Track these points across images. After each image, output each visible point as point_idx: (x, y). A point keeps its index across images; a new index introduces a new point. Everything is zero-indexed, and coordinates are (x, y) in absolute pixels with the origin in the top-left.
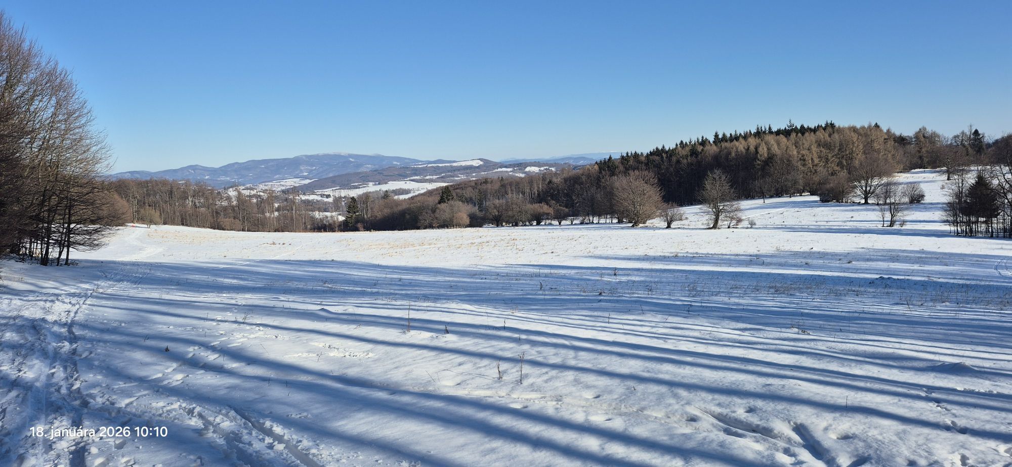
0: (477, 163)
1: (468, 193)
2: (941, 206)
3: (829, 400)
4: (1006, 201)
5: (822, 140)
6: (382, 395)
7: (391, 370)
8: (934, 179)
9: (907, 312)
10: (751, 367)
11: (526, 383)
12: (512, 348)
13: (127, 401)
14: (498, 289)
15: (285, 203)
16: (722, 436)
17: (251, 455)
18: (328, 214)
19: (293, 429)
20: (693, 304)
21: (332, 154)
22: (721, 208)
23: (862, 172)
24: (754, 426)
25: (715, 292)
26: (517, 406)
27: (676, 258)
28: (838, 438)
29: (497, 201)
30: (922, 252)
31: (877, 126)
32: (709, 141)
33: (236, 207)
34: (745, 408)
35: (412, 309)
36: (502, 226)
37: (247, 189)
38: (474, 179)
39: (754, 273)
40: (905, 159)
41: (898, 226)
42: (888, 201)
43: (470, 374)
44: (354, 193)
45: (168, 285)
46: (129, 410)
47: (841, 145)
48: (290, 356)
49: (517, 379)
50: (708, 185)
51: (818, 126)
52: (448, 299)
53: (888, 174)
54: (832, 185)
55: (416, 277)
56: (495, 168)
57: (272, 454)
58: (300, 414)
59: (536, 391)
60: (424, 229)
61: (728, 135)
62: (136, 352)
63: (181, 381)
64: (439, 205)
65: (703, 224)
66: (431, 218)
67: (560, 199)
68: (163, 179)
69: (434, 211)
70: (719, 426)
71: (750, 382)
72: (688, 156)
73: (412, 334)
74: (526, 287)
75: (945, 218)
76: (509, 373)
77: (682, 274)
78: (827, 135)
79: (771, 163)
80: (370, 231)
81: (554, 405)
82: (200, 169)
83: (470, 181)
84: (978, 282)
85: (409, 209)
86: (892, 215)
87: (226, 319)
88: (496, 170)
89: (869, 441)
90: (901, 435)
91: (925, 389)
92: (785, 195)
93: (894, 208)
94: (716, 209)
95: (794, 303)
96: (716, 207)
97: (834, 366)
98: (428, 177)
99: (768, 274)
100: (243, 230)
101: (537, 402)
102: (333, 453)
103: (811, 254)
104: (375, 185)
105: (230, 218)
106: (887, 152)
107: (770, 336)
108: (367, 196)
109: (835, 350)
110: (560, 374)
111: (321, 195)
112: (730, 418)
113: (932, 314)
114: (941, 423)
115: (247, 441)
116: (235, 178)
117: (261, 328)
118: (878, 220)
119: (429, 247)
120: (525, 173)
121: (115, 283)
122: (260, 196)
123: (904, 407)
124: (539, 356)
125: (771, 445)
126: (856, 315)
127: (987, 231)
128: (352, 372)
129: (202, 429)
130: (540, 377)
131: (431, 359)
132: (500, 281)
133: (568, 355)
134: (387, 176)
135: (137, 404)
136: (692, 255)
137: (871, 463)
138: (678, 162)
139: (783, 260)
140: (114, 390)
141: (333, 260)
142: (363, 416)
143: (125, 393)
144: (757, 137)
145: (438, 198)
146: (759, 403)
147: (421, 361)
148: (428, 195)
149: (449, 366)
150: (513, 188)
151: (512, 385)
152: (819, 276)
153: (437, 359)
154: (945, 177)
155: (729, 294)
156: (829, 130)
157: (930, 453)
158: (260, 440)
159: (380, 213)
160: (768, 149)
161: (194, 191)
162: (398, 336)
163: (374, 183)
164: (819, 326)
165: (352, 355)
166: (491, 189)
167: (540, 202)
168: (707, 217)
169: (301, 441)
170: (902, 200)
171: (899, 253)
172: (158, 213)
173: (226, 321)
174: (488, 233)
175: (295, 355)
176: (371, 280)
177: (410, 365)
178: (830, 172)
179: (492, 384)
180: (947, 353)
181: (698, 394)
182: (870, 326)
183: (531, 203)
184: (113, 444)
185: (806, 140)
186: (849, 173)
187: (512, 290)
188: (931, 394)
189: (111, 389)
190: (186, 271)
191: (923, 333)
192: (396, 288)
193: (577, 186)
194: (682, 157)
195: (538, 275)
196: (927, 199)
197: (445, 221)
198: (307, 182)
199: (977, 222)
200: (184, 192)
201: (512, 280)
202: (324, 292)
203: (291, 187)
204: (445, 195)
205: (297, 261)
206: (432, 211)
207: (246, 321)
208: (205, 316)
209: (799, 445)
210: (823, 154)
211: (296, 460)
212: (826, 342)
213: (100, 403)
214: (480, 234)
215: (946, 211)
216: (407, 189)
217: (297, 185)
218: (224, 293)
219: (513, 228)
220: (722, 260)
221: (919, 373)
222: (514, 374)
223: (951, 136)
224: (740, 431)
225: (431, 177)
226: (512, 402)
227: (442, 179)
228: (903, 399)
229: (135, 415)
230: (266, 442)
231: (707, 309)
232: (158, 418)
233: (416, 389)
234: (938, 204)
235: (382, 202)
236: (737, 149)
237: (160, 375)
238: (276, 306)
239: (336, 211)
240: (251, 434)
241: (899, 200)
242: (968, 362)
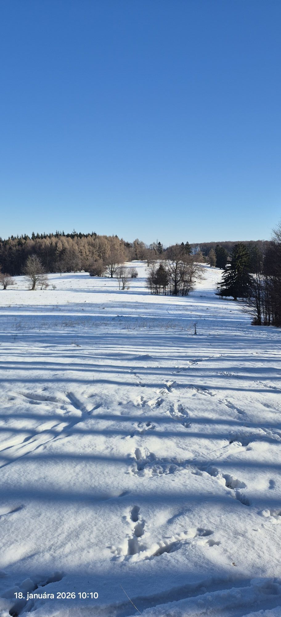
2: (145, 279)
3: (86, 378)
4: (171, 277)
5: (91, 242)
8: (142, 266)
9: (127, 332)
10: (48, 367)
16: (28, 405)
20: (18, 335)
22: (37, 278)
23: (110, 261)
24: (46, 397)
25: (31, 327)
27: (9, 308)
28: (88, 397)
30: (137, 302)
31: (116, 236)
32: (29, 238)
34: (43, 388)
39: (55, 316)
40: (129, 255)
41: (126, 289)
42: (122, 276)
47: (100, 245)
50: (29, 263)
51: (88, 234)
53: (122, 262)
54: (95, 267)
61: (40, 235)
65: (26, 287)
70: (27, 400)
71: (46, 374)
72: (16, 245)
75: (146, 286)
77: (13, 318)
78: (93, 239)
79: (65, 253)
84: (159, 317)
86: (124, 284)
89: (102, 396)
90: (116, 392)
91: (131, 369)
92: (72, 271)
93: (124, 280)
94: (34, 278)
95: (74, 331)
96: (33, 277)
97: (91, 362)
99: (63, 316)
103: (85, 305)
106: (121, 251)
107: (61, 349)
109: (92, 354)
112: (33, 395)
113: (138, 333)
114: (135, 383)
118: (117, 286)
123: (120, 378)
125: (54, 406)
126: (104, 335)
127: (164, 292)
136: (19, 306)
137: (102, 406)
138: (10, 248)
139: (70, 308)
144: (56, 237)
146: (50, 385)
152: (89, 316)
154: (146, 265)
155: (40, 328)
156: (94, 236)
157: (128, 398)
160: (63, 245)
164: (85, 342)
168: (28, 283)
170: (128, 276)
171: (127, 303)
178: (94, 260)
180: (142, 351)
181: (16, 384)
182: (110, 340)
185: (82, 241)
186: (104, 261)
188: (133, 371)
191: (133, 342)
194: (13, 246)
196: (139, 276)
199: (160, 288)
209: (69, 403)
210: (91, 250)
212: (88, 350)
215: (147, 282)
220: (37, 308)
221: (129, 361)
223: (149, 245)
224: (38, 401)
228: (120, 374)
231: (26, 337)
234: (144, 278)
236: (45, 243)
241: (127, 276)
242: (150, 354)
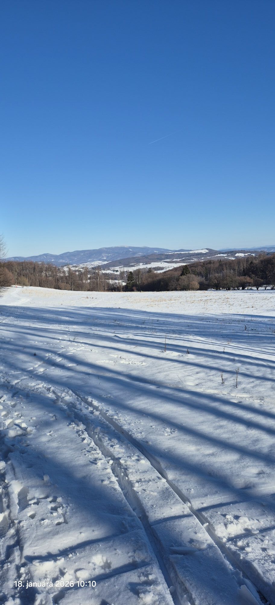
0: (204, 251)
1: (199, 269)
6: (153, 387)
7: (156, 373)
11: (240, 387)
12: (230, 365)
13: (16, 381)
14: (218, 329)
15: (94, 275)
17: (82, 416)
18: (117, 281)
19: (103, 404)
21: (120, 246)
26: (235, 401)
29: (217, 274)
33: (68, 277)
35: (167, 338)
36: (220, 290)
37: (74, 267)
38: (203, 261)
43: (204, 379)
44: (132, 269)
45: (33, 319)
46: (17, 386)
48: (99, 361)
49: (233, 384)
52: (187, 334)
55: (167, 319)
56: (216, 255)
57: (93, 417)
58: (107, 395)
59: (247, 393)
60: (172, 291)
62: (19, 355)
63: (43, 372)
64: (181, 277)
66: (176, 284)
67: (258, 273)
68: (31, 261)
69: (178, 280)
73: (167, 353)
74: (236, 328)
76: (228, 380)
80: (140, 292)
81: (259, 402)
82: (50, 256)
83: (200, 262)
85: (163, 279)
87: (64, 339)
88: (217, 256)
98: (174, 260)
100: (71, 290)
101: (247, 399)
102: (126, 420)
104: (144, 264)
105: (64, 283)
108: (138, 272)
110: (262, 383)
111: (113, 270)
115: (79, 408)
116: (67, 261)
117: (83, 345)
119: (174, 301)
120: (235, 257)
121: (7, 317)
122: (80, 271)
124: (248, 371)
128: (134, 373)
129: (55, 400)
130: (249, 384)
131: (180, 368)
132: (219, 324)
133: (267, 371)
134: (150, 259)
135: (21, 384)
140: (10, 375)
141: (119, 308)
142: (142, 399)
143: (16, 377)
145: (180, 273)
147: (174, 369)
148: (174, 270)
149: (191, 373)
150: (227, 266)
151: (231, 388)
153: (183, 369)
158: (86, 408)
159: (146, 281)
161: (46, 268)
162: (159, 353)
163: (143, 264)
165: (133, 363)
166: (213, 267)
167: (245, 275)
169: (108, 411)
172: (28, 280)
173: (64, 340)
174: (211, 294)
175: (102, 361)
176: (141, 320)
177: (167, 371)
179: (218, 386)
183: (239, 276)
184: (10, 404)
187: (226, 329)
189: (8, 374)
190: (42, 312)
192: (156, 325)
193: (269, 265)
195: (243, 321)
197: (184, 286)
198: (106, 263)
200: (41, 268)
201: (227, 323)
202: (115, 326)
203: (97, 266)
204: (184, 270)
205: (100, 308)
206: (176, 280)
207: (75, 341)
208: (54, 337)
211: (106, 421)
213: (3, 382)
214: (206, 295)
216: (162, 267)
217: (100, 265)
218: (62, 325)
219: (227, 291)
222: (232, 381)
225: (177, 260)
226: (232, 399)
227: (183, 261)
229: (20, 390)
230: (89, 409)
232: (32, 392)
233: (171, 386)
235: (147, 274)
237: (32, 368)
238: (90, 333)
239: (121, 280)
240: (81, 404)
